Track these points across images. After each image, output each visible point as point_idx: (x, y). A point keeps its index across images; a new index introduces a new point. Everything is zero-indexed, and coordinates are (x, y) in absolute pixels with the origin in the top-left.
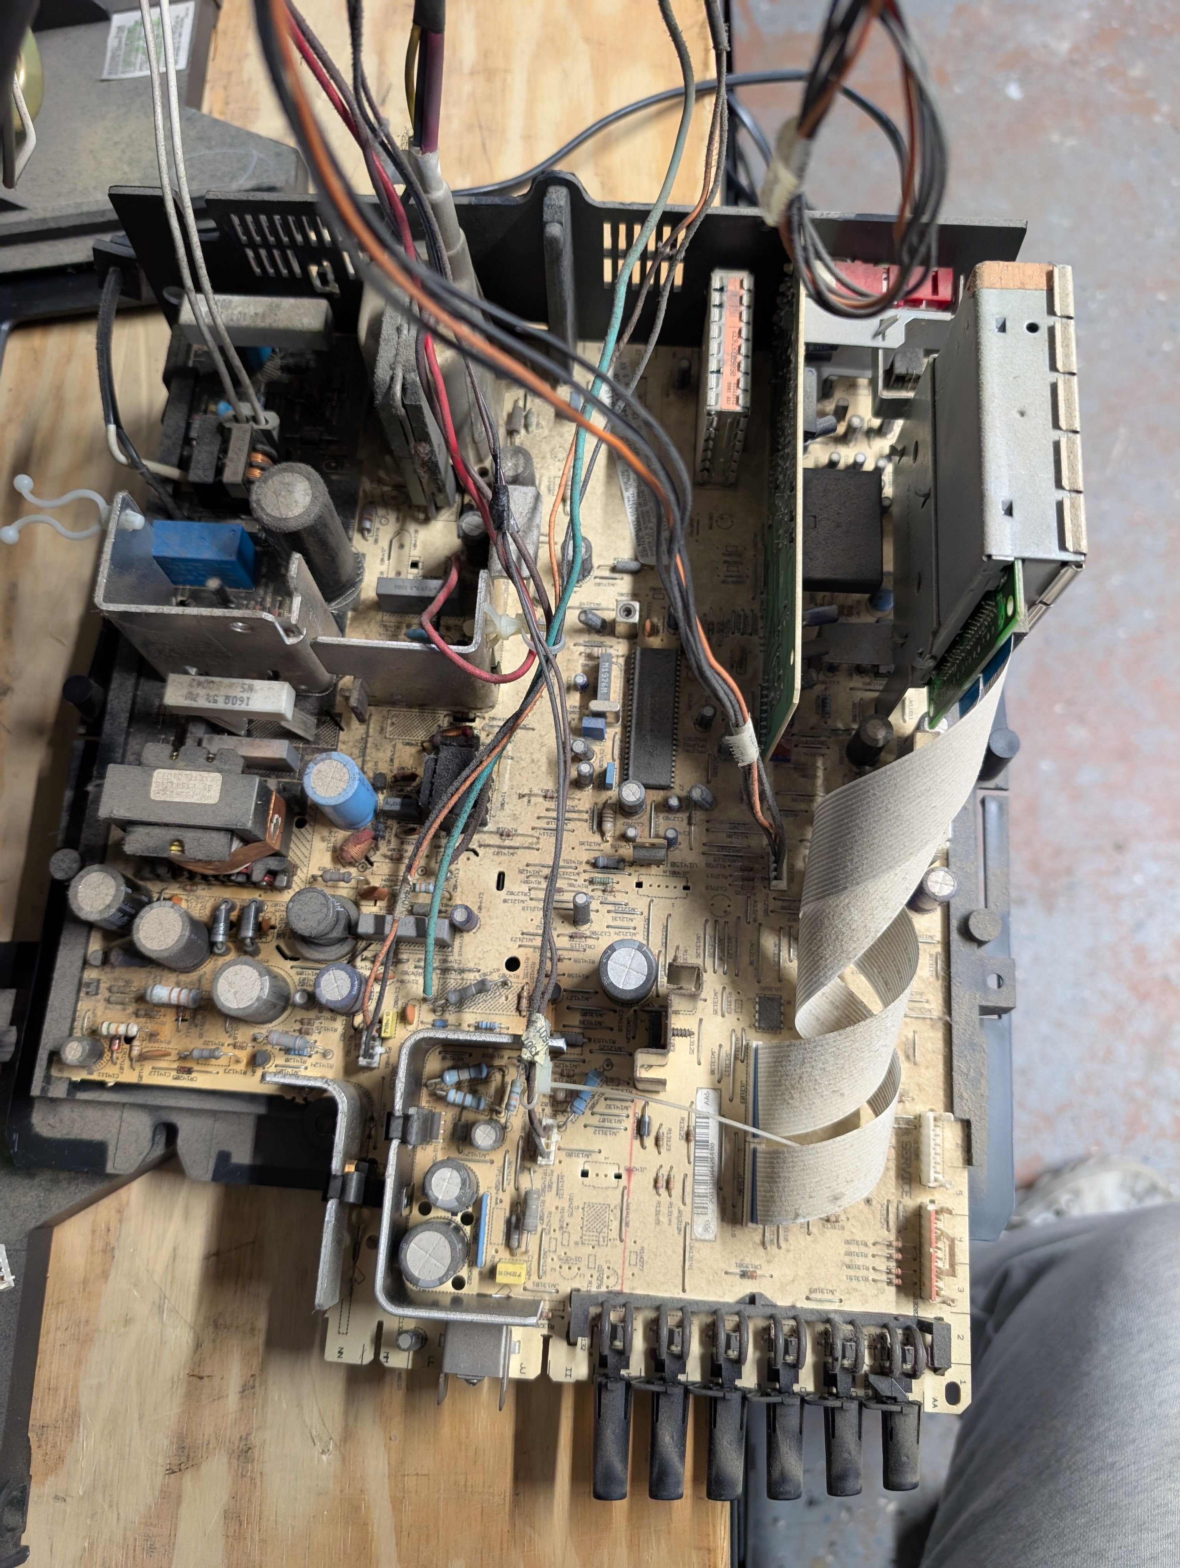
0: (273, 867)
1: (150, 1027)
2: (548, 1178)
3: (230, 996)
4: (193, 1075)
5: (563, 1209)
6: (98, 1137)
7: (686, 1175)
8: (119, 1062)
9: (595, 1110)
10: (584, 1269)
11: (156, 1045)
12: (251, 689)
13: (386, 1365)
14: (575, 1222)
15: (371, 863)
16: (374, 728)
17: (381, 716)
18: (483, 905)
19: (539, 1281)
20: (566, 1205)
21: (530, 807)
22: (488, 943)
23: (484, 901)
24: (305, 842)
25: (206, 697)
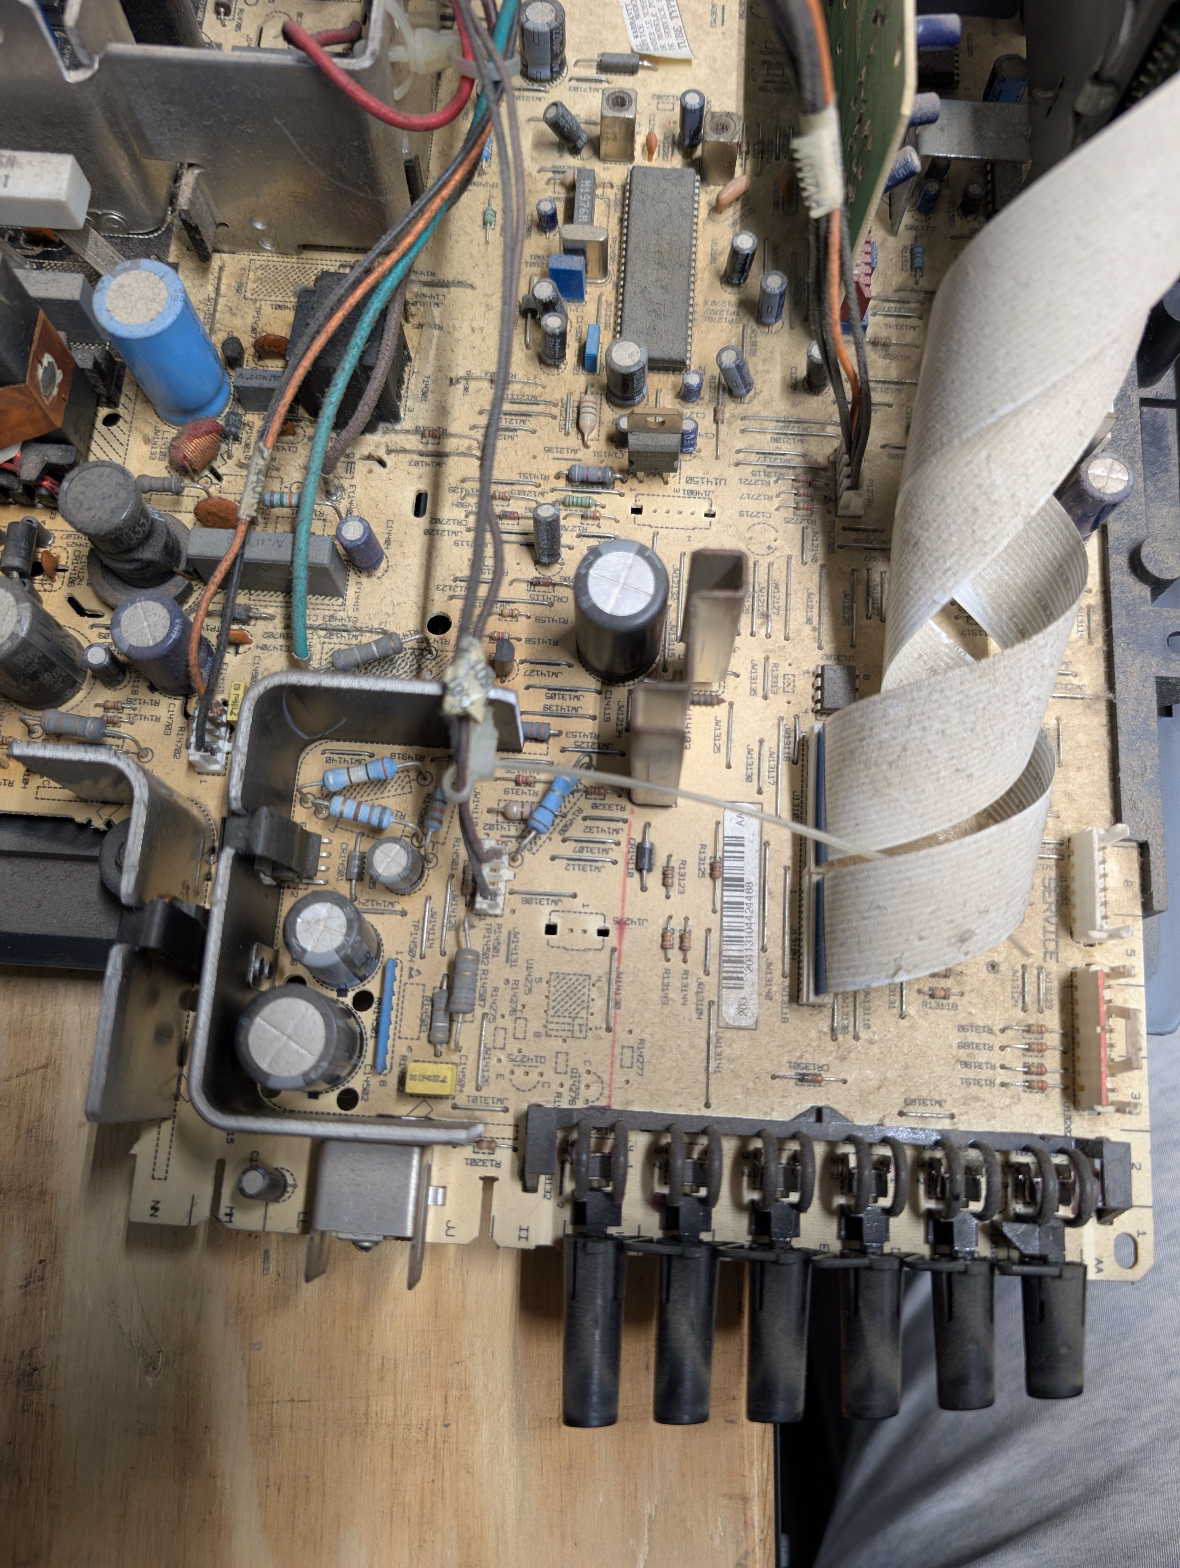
0: (54, 460)
2: (493, 936)
5: (516, 982)
7: (709, 931)
9: (568, 834)
10: (549, 1075)
12: (12, 164)
13: (229, 1226)
14: (536, 1001)
15: (219, 477)
16: (229, 285)
17: (239, 267)
18: (393, 537)
19: (478, 1094)
20: (522, 977)
21: (467, 398)
22: (400, 593)
23: (394, 531)
24: (116, 445)
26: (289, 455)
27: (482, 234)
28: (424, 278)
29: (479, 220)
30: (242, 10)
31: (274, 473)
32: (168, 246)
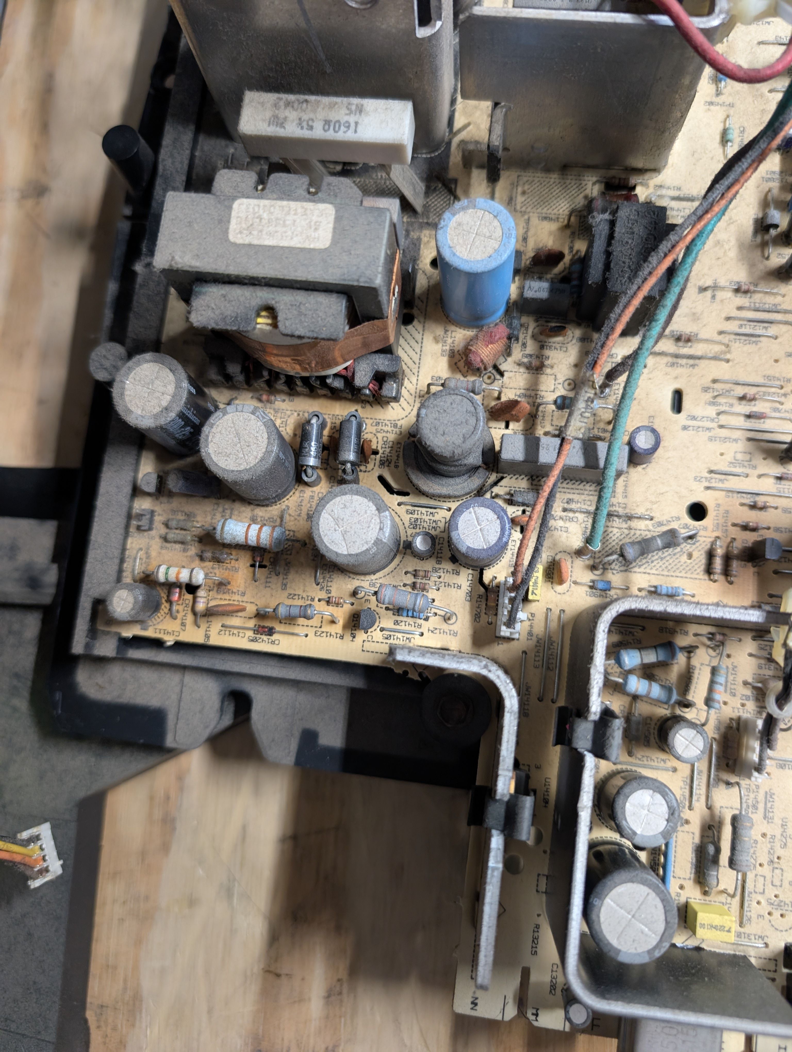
0: (382, 368)
1: (219, 573)
2: (752, 796)
3: (337, 536)
4: (275, 637)
5: (773, 837)
6: (154, 702)
8: (180, 616)
11: (227, 596)
12: (360, 110)
13: (535, 1024)
14: (790, 855)
15: (502, 374)
16: (501, 198)
17: (508, 182)
19: (742, 930)
20: (778, 832)
21: (714, 305)
22: (663, 483)
24: (413, 344)
25: (297, 121)
27: (721, 151)
28: (672, 193)
29: (718, 138)
31: (548, 371)
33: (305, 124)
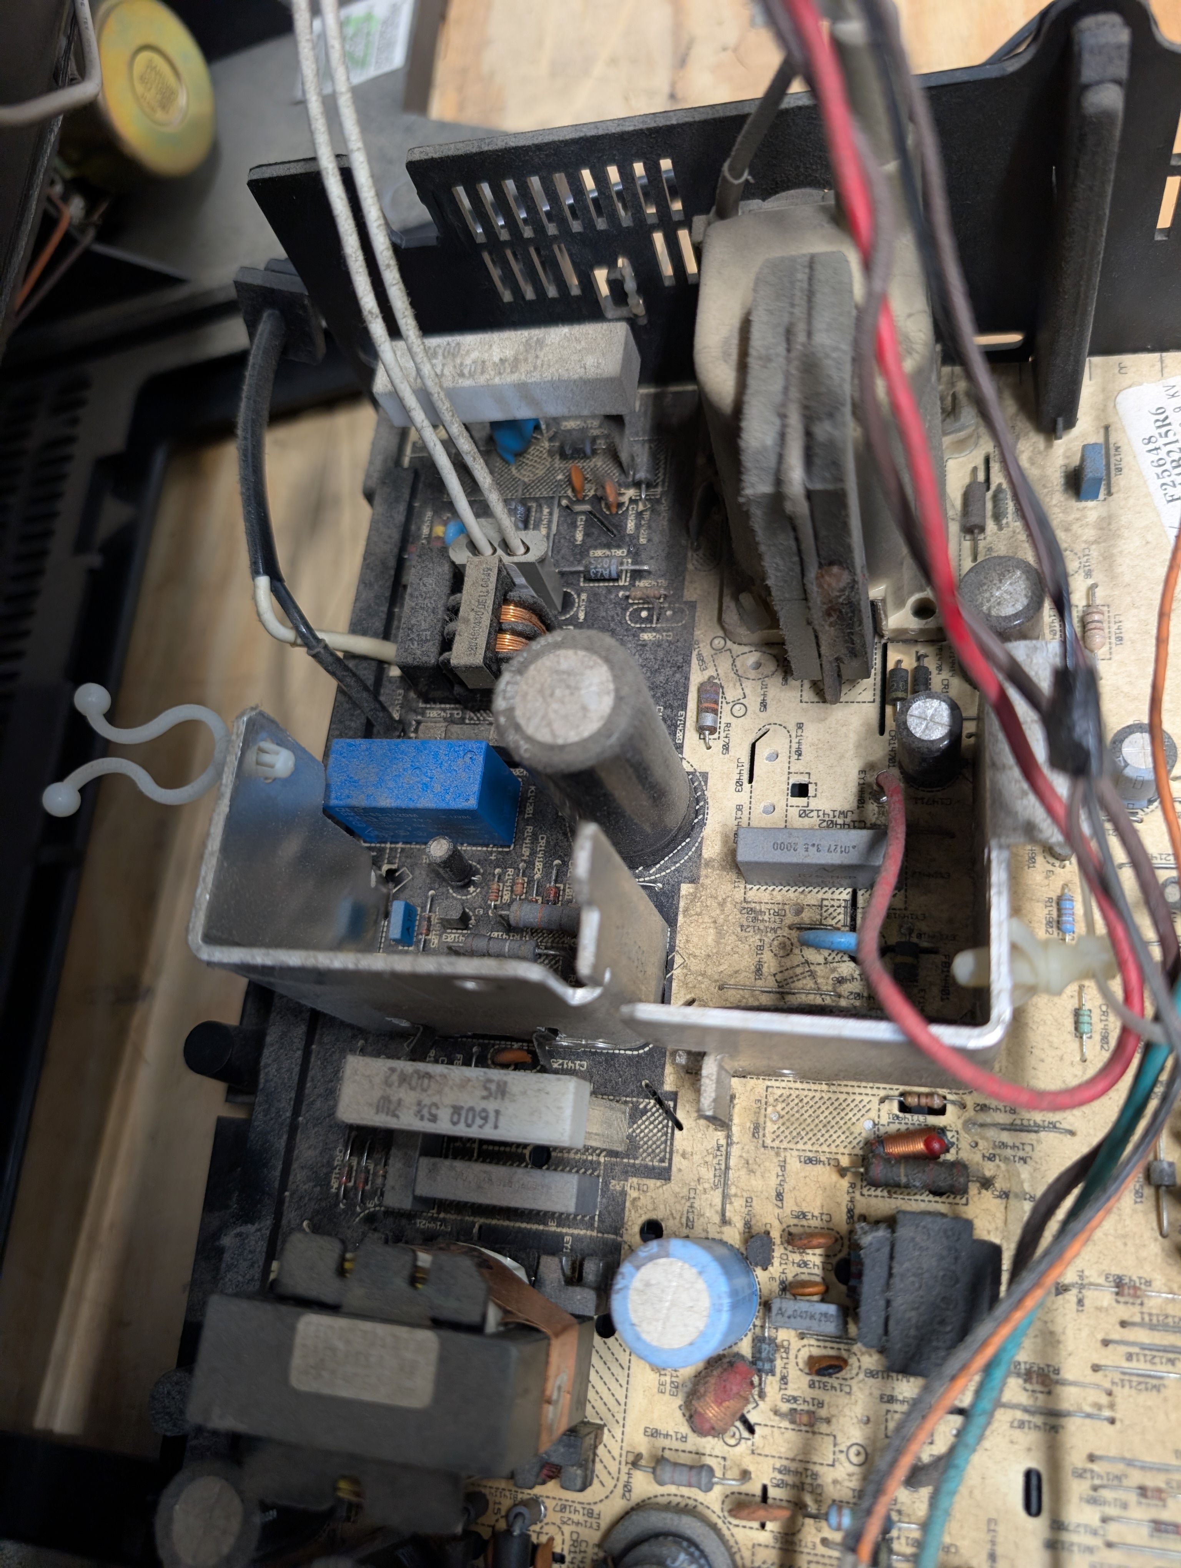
12: (502, 1091)
15: (751, 1430)
16: (742, 1125)
17: (753, 1098)
18: (1000, 1550)
21: (1083, 1316)
23: (1000, 1539)
24: (615, 1369)
25: (415, 1108)
26: (843, 1400)
27: (1075, 1045)
28: (1002, 1118)
29: (1068, 1026)
30: (728, 725)
31: (823, 1428)
32: (663, 1068)
33: (425, 1112)
